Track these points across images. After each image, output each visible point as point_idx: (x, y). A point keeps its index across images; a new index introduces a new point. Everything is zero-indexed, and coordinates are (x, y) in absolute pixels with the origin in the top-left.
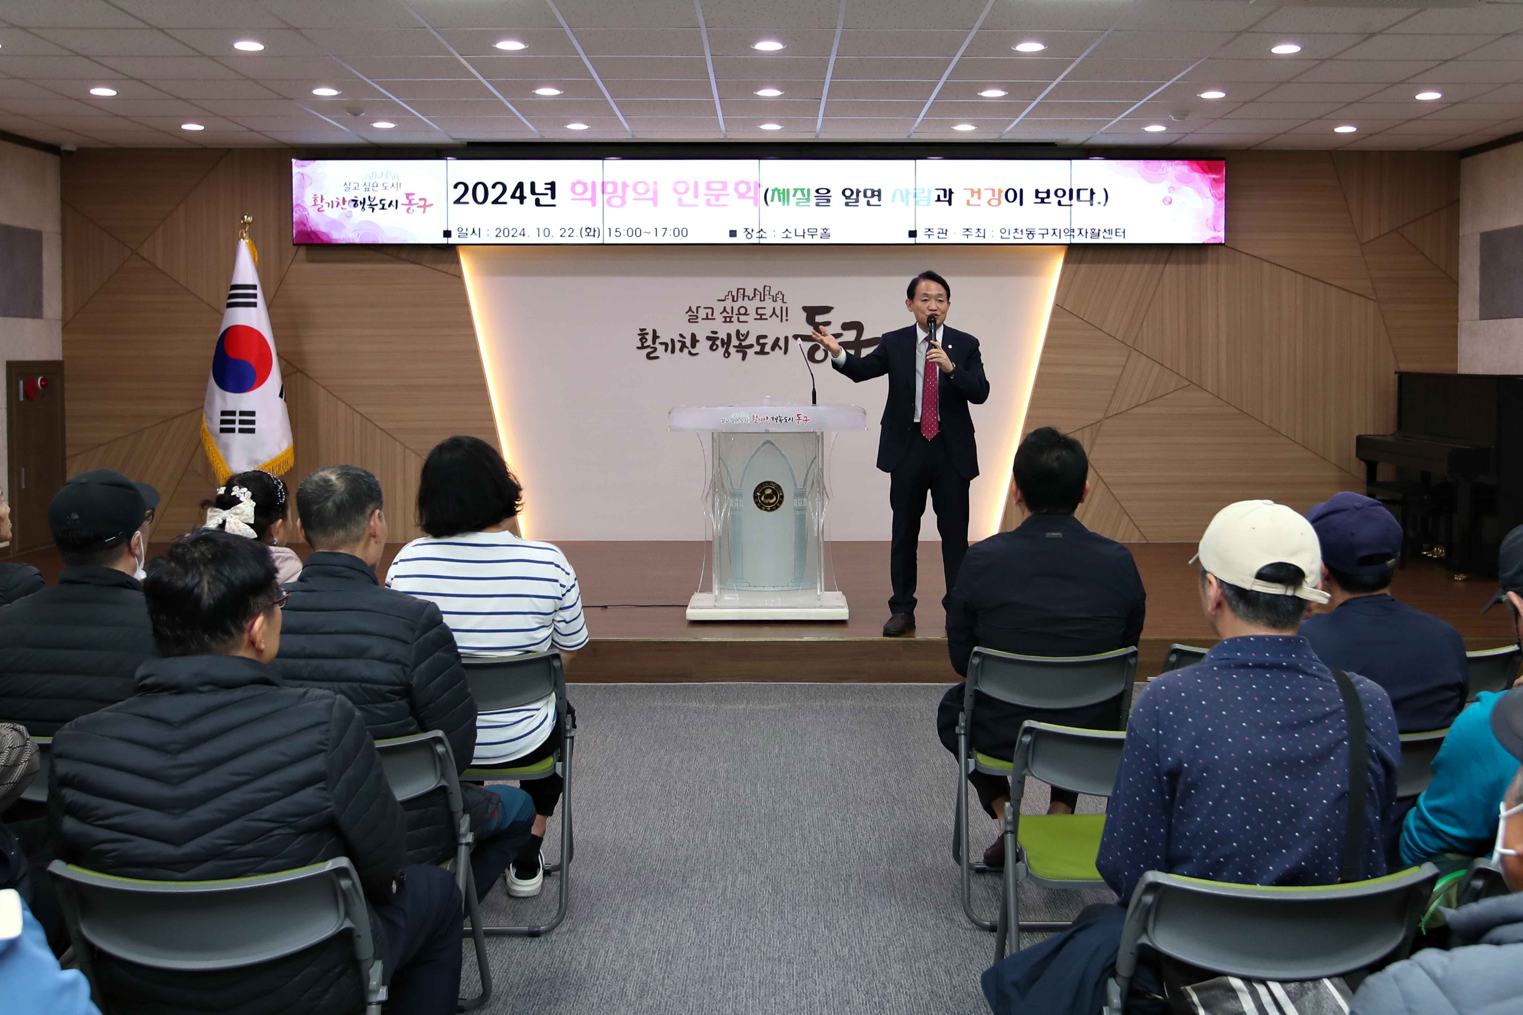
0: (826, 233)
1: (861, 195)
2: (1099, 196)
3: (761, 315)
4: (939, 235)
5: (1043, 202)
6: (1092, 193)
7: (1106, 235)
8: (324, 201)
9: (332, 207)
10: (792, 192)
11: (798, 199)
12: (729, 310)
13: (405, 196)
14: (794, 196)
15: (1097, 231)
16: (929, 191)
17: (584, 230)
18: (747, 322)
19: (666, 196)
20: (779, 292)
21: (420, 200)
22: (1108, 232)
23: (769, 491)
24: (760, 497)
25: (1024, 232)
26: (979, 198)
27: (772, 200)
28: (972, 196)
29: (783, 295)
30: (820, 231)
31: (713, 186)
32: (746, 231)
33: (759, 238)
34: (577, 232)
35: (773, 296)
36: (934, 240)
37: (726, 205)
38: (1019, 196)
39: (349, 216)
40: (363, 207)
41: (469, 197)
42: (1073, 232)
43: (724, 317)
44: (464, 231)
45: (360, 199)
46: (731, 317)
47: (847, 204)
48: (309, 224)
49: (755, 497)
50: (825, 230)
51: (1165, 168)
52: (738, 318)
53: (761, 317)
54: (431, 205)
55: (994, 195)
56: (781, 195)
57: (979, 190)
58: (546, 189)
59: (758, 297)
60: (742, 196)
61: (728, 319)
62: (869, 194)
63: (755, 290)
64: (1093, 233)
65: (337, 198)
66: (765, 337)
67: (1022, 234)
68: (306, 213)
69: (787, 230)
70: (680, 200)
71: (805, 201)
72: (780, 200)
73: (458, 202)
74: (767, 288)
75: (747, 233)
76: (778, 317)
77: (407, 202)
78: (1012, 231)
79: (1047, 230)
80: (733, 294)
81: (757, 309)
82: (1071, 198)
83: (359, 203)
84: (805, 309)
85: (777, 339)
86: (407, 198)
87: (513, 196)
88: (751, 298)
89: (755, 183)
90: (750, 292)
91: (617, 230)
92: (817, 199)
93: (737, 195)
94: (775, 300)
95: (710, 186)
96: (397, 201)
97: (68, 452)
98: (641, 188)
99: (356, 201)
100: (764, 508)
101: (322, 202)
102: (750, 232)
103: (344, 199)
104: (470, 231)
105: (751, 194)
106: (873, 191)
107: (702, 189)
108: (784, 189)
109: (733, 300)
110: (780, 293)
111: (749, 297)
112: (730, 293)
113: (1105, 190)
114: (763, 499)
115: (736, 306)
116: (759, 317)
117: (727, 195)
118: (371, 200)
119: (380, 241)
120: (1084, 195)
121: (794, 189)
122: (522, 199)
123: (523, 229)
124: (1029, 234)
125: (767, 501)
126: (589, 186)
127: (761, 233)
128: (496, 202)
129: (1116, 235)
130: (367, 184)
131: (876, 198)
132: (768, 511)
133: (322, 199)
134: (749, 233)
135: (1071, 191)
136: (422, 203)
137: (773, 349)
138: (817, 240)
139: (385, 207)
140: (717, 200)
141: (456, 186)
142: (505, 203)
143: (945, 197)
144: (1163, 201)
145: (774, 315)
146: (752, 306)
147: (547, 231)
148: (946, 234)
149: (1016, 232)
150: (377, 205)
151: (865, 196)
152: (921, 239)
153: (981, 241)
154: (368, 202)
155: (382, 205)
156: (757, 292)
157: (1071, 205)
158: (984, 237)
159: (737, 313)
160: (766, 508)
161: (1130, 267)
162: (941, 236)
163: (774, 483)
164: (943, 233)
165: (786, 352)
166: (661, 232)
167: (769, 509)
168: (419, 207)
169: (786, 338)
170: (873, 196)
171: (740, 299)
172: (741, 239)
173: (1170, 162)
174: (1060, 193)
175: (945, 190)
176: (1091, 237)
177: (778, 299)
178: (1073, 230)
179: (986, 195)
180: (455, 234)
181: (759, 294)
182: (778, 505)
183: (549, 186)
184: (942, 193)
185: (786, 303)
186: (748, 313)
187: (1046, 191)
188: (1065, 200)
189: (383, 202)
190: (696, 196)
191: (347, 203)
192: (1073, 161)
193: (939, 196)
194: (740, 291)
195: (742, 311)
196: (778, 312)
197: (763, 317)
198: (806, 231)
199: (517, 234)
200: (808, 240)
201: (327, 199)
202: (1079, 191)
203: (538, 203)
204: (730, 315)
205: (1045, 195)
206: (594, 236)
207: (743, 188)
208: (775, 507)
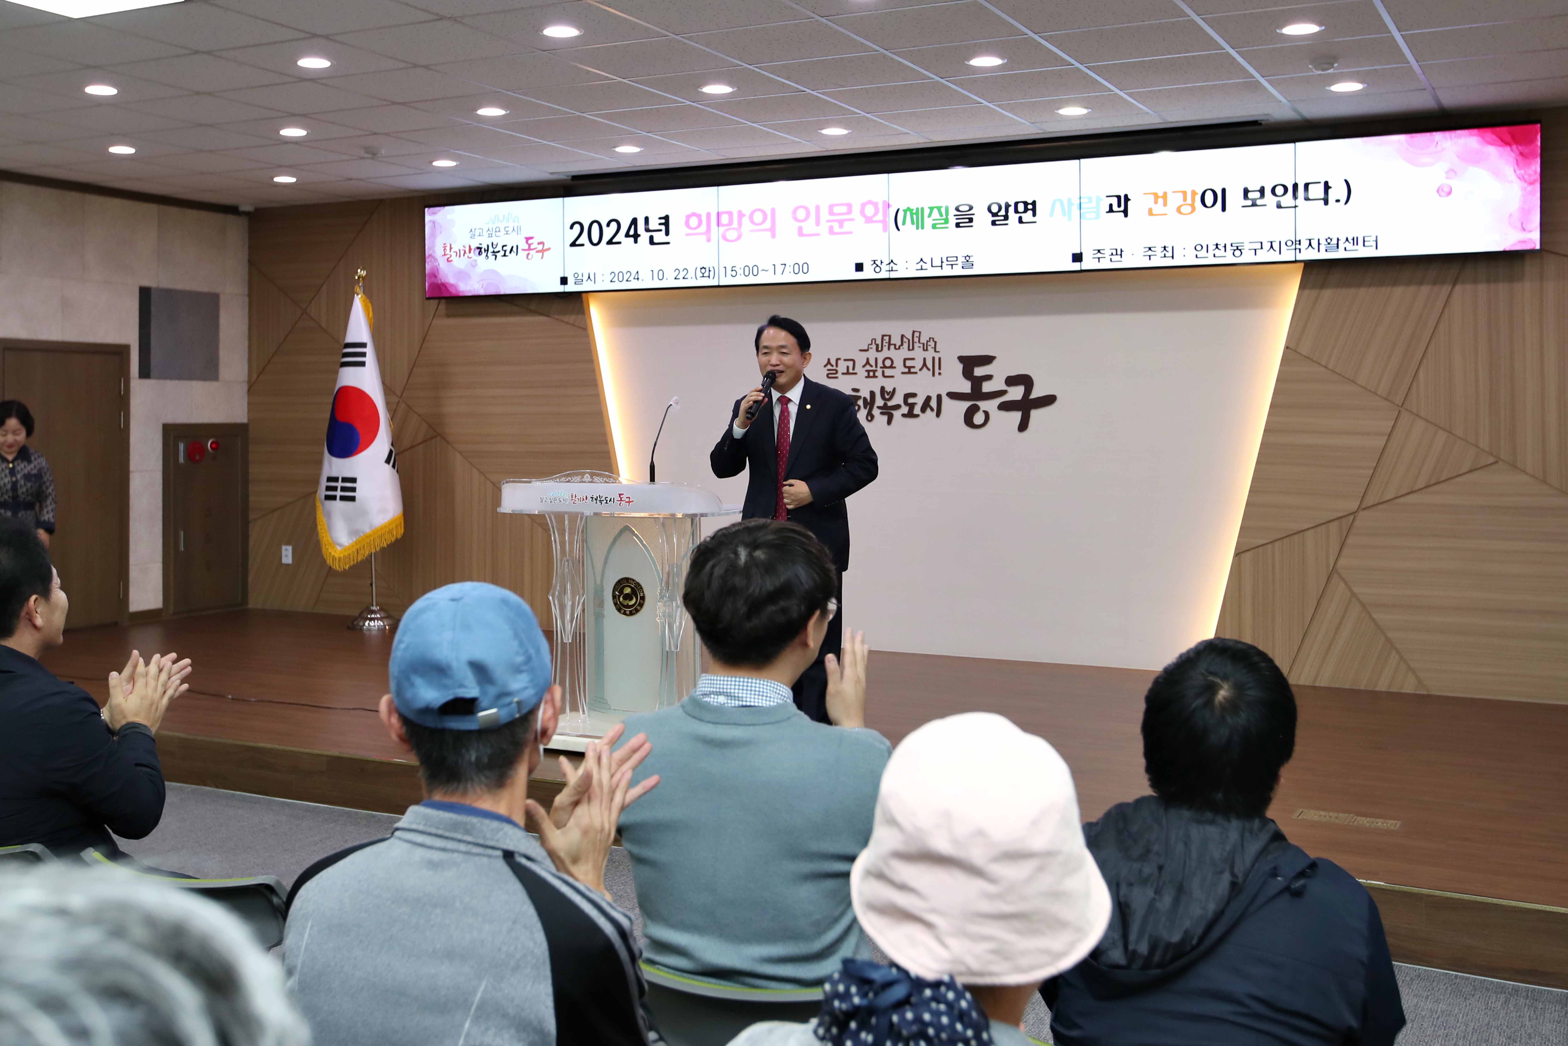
0: (968, 262)
1: (1011, 210)
2: (1338, 191)
3: (910, 368)
4: (1112, 257)
5: (1254, 205)
6: (1327, 187)
7: (1349, 246)
8: (452, 250)
9: (460, 256)
10: (927, 212)
11: (933, 220)
12: (872, 362)
13: (525, 240)
14: (929, 216)
15: (1335, 241)
16: (1099, 199)
17: (699, 270)
18: (892, 377)
19: (786, 225)
20: (930, 338)
21: (539, 243)
22: (1352, 241)
23: (628, 591)
24: (619, 597)
25: (1228, 247)
26: (1165, 204)
27: (904, 224)
28: (1156, 202)
29: (935, 343)
30: (961, 259)
31: (836, 210)
32: (875, 263)
33: (889, 271)
34: (691, 274)
35: (924, 344)
36: (1105, 264)
37: (850, 233)
38: (1221, 198)
39: (474, 265)
40: (487, 255)
41: (584, 239)
42: (1300, 244)
43: (866, 371)
44: (580, 277)
45: (484, 246)
46: (874, 371)
47: (994, 223)
48: (440, 276)
49: (614, 597)
50: (967, 258)
51: (1439, 143)
52: (883, 372)
53: (909, 370)
54: (549, 249)
55: (1185, 199)
56: (915, 216)
57: (1165, 194)
58: (660, 224)
59: (906, 345)
60: (869, 220)
61: (871, 374)
62: (1021, 207)
63: (903, 336)
64: (1329, 244)
65: (464, 246)
66: (914, 395)
67: (1225, 251)
68: (437, 264)
69: (922, 260)
70: (800, 229)
71: (943, 221)
72: (913, 223)
73: (573, 244)
74: (917, 334)
75: (875, 265)
76: (929, 369)
77: (526, 247)
78: (1212, 247)
79: (1261, 243)
80: (877, 343)
81: (905, 360)
82: (1295, 196)
83: (483, 250)
84: (961, 359)
85: (928, 399)
86: (527, 242)
87: (627, 235)
88: (897, 347)
89: (884, 202)
90: (896, 340)
91: (734, 269)
92: (957, 219)
93: (864, 219)
94: (925, 348)
95: (833, 210)
96: (517, 246)
97: (251, 516)
98: (758, 217)
99: (480, 248)
100: (623, 611)
101: (450, 251)
102: (879, 265)
103: (470, 246)
104: (586, 277)
105: (880, 217)
106: (1026, 204)
107: (825, 215)
108: (917, 209)
109: (877, 350)
110: (931, 340)
111: (895, 345)
112: (874, 341)
113: (1346, 181)
114: (621, 599)
115: (881, 356)
116: (907, 370)
117: (853, 220)
118: (494, 247)
119: (503, 291)
120: (1317, 191)
121: (929, 208)
122: (636, 236)
123: (637, 272)
124: (1235, 250)
125: (625, 603)
126: (704, 218)
127: (892, 264)
128: (610, 242)
129: (1364, 245)
130: (491, 229)
131: (1030, 213)
132: (627, 615)
133: (451, 248)
134: (877, 266)
135: (1295, 186)
136: (540, 247)
137: (923, 410)
138: (958, 271)
139: (506, 254)
140: (841, 226)
141: (572, 227)
142: (619, 243)
143: (1119, 206)
144: (1438, 191)
145: (925, 368)
146: (898, 356)
147: (661, 273)
148: (1121, 255)
149: (1217, 247)
150: (499, 252)
151: (1016, 211)
152: (1089, 263)
153: (1168, 262)
154: (491, 250)
155: (504, 252)
156: (905, 340)
157: (1296, 207)
158: (1173, 257)
159: (882, 366)
160: (625, 611)
161: (1399, 291)
162: (1114, 258)
163: (634, 580)
164: (1117, 254)
165: (938, 414)
166: (779, 268)
167: (628, 612)
168: (537, 252)
169: (939, 397)
170: (1026, 210)
171: (886, 348)
172: (868, 273)
173: (1447, 134)
174: (1279, 190)
175: (1119, 197)
176: (1326, 251)
177: (929, 348)
178: (1300, 241)
179: (1175, 200)
180: (571, 281)
181: (907, 341)
182: (639, 608)
183: (663, 221)
184: (1114, 201)
185: (938, 352)
186: (894, 365)
187: (1258, 189)
188: (1287, 200)
189: (505, 248)
190: (818, 223)
191: (472, 251)
192: (1298, 144)
193: (1111, 205)
194: (885, 338)
195: (888, 363)
196: (929, 364)
197: (912, 370)
198: (944, 260)
199: (631, 278)
200: (947, 271)
201: (455, 248)
202: (1306, 186)
203: (652, 241)
204: (874, 368)
205: (1258, 195)
206: (709, 277)
207: (870, 210)
208: (634, 611)
